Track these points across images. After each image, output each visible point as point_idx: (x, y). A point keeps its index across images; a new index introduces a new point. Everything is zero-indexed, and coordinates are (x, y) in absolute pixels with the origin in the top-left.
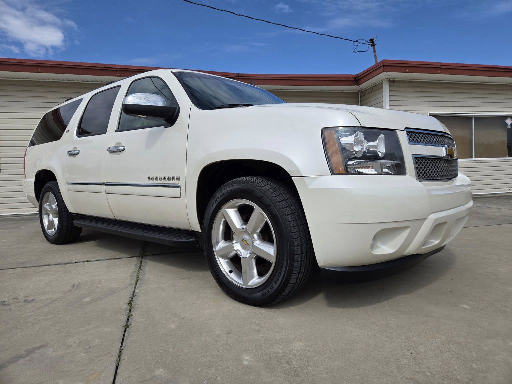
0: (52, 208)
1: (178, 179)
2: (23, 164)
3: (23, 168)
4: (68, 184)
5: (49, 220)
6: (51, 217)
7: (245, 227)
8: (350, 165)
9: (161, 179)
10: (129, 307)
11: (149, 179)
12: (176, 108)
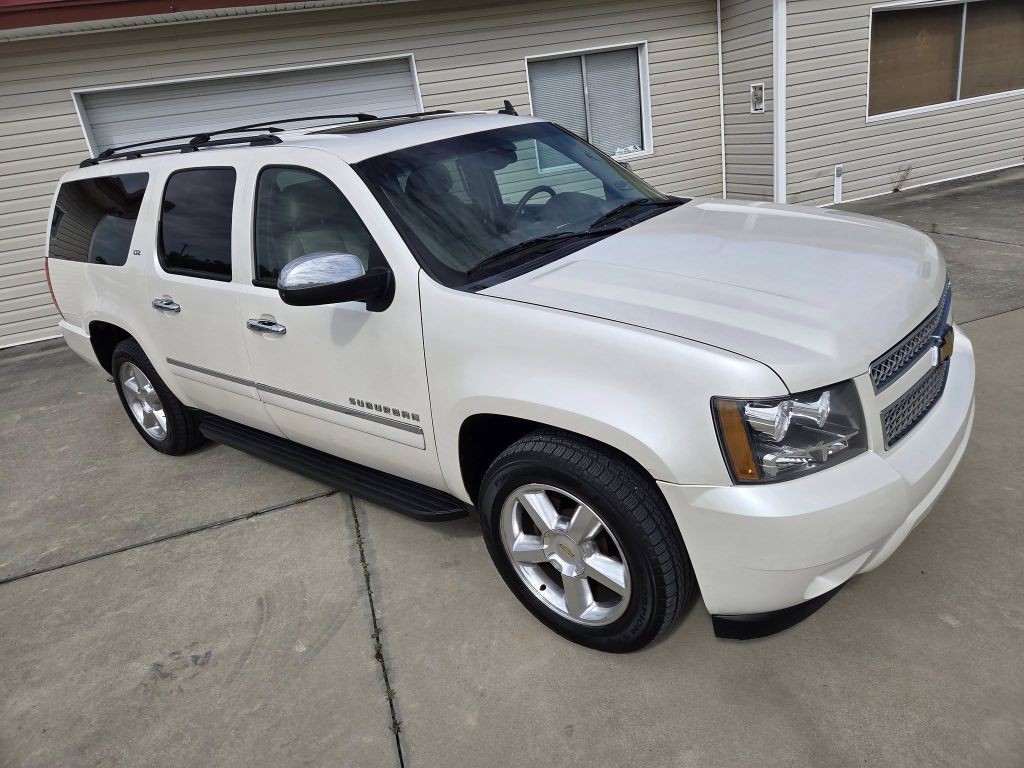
0: (145, 391)
1: (416, 417)
2: (46, 283)
3: (48, 290)
4: (170, 361)
5: (144, 412)
6: (147, 408)
7: (564, 527)
8: (768, 462)
9: (378, 408)
10: (379, 664)
11: (352, 401)
12: (387, 274)
